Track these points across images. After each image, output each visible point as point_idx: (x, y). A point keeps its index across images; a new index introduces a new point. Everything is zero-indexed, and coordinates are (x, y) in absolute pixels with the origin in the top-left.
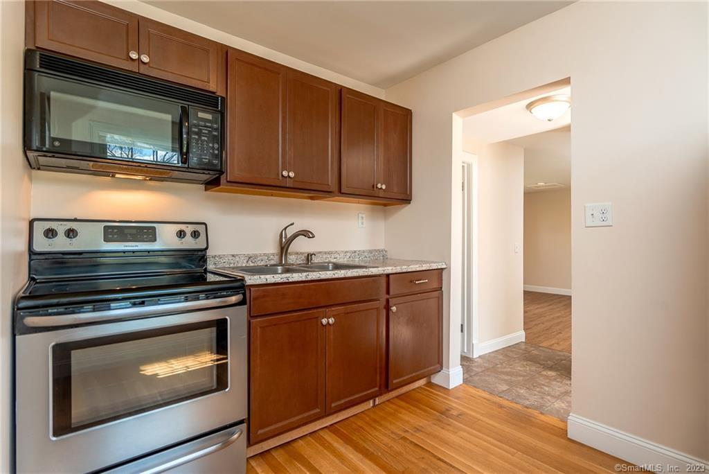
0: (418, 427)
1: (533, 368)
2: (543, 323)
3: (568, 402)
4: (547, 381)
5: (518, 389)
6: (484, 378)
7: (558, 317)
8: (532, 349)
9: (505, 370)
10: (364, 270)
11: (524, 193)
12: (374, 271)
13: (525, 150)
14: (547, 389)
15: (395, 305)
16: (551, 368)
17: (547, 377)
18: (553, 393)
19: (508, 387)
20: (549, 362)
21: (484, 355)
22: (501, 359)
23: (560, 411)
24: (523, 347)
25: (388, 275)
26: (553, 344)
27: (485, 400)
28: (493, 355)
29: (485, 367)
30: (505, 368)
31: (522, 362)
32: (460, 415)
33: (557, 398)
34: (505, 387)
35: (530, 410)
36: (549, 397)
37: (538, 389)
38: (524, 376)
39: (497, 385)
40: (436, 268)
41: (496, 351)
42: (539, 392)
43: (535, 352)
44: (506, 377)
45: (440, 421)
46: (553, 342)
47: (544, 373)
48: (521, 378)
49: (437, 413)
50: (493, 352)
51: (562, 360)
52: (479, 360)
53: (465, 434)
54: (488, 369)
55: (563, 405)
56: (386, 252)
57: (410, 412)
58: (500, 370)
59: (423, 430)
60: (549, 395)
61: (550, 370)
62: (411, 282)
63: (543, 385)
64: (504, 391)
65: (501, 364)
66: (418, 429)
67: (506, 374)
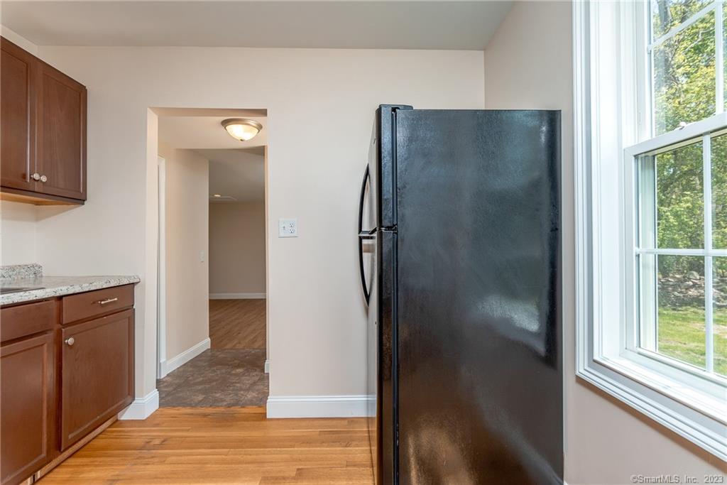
0: (114, 478)
1: (224, 371)
2: (223, 328)
3: (257, 391)
4: (237, 378)
5: (214, 394)
6: (177, 395)
7: (235, 319)
8: (219, 353)
9: (198, 380)
10: (22, 293)
11: (210, 203)
12: (40, 294)
13: (210, 162)
14: (238, 385)
15: (70, 336)
16: (238, 366)
17: (236, 375)
18: (244, 387)
19: (204, 396)
20: (236, 361)
21: (172, 373)
22: (190, 372)
23: (252, 400)
24: (210, 354)
25: (60, 298)
26: (235, 345)
27: (187, 416)
28: (182, 369)
29: (176, 384)
30: (198, 378)
31: (212, 369)
32: (163, 442)
33: (248, 390)
34: (201, 397)
35: (232, 408)
36: (242, 392)
37: (231, 388)
38: (217, 380)
39: (193, 397)
40: (128, 283)
41: (184, 365)
42: (233, 390)
43: (222, 356)
44: (200, 387)
45: (139, 458)
46: (235, 343)
47: (233, 372)
48: (214, 383)
49: (136, 452)
50: (181, 367)
51: (246, 356)
52: (168, 379)
53: (174, 458)
54: (179, 386)
55: (254, 394)
56: (40, 267)
57: (96, 466)
58: (192, 382)
59: (121, 478)
60: (241, 389)
61: (238, 368)
62: (94, 303)
63: (236, 383)
64: (201, 401)
65: (192, 376)
66: (114, 480)
67: (200, 383)
